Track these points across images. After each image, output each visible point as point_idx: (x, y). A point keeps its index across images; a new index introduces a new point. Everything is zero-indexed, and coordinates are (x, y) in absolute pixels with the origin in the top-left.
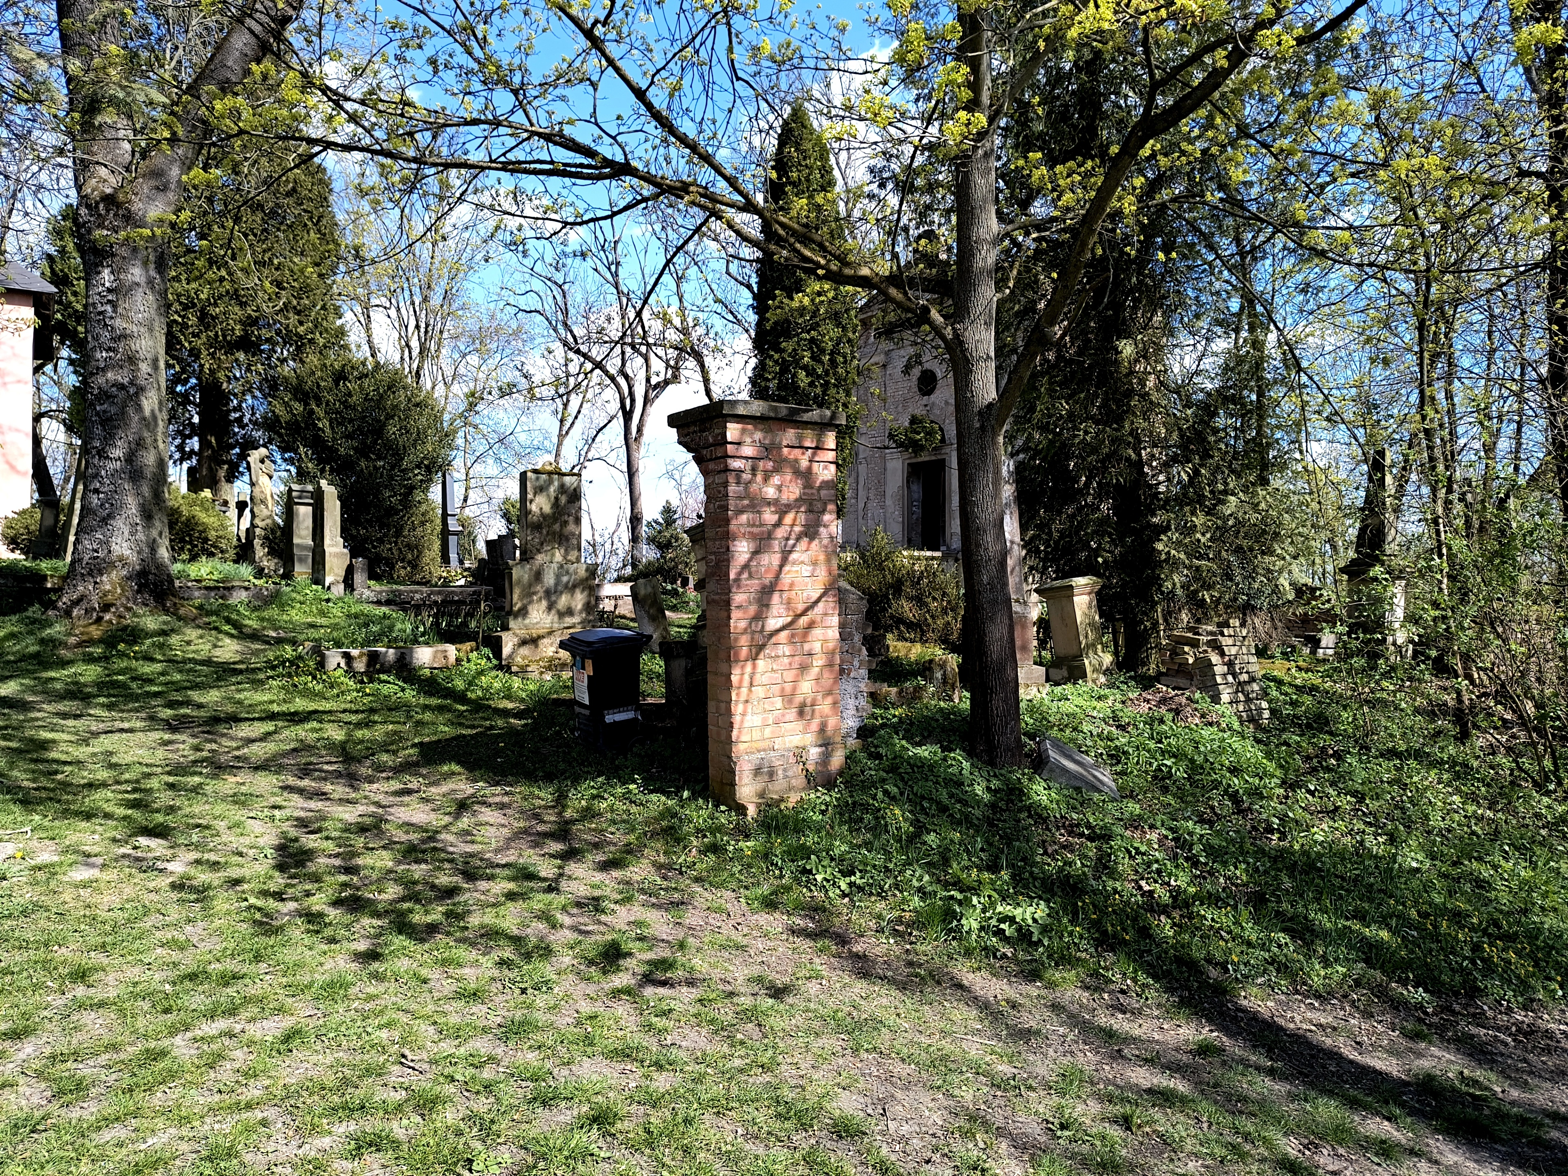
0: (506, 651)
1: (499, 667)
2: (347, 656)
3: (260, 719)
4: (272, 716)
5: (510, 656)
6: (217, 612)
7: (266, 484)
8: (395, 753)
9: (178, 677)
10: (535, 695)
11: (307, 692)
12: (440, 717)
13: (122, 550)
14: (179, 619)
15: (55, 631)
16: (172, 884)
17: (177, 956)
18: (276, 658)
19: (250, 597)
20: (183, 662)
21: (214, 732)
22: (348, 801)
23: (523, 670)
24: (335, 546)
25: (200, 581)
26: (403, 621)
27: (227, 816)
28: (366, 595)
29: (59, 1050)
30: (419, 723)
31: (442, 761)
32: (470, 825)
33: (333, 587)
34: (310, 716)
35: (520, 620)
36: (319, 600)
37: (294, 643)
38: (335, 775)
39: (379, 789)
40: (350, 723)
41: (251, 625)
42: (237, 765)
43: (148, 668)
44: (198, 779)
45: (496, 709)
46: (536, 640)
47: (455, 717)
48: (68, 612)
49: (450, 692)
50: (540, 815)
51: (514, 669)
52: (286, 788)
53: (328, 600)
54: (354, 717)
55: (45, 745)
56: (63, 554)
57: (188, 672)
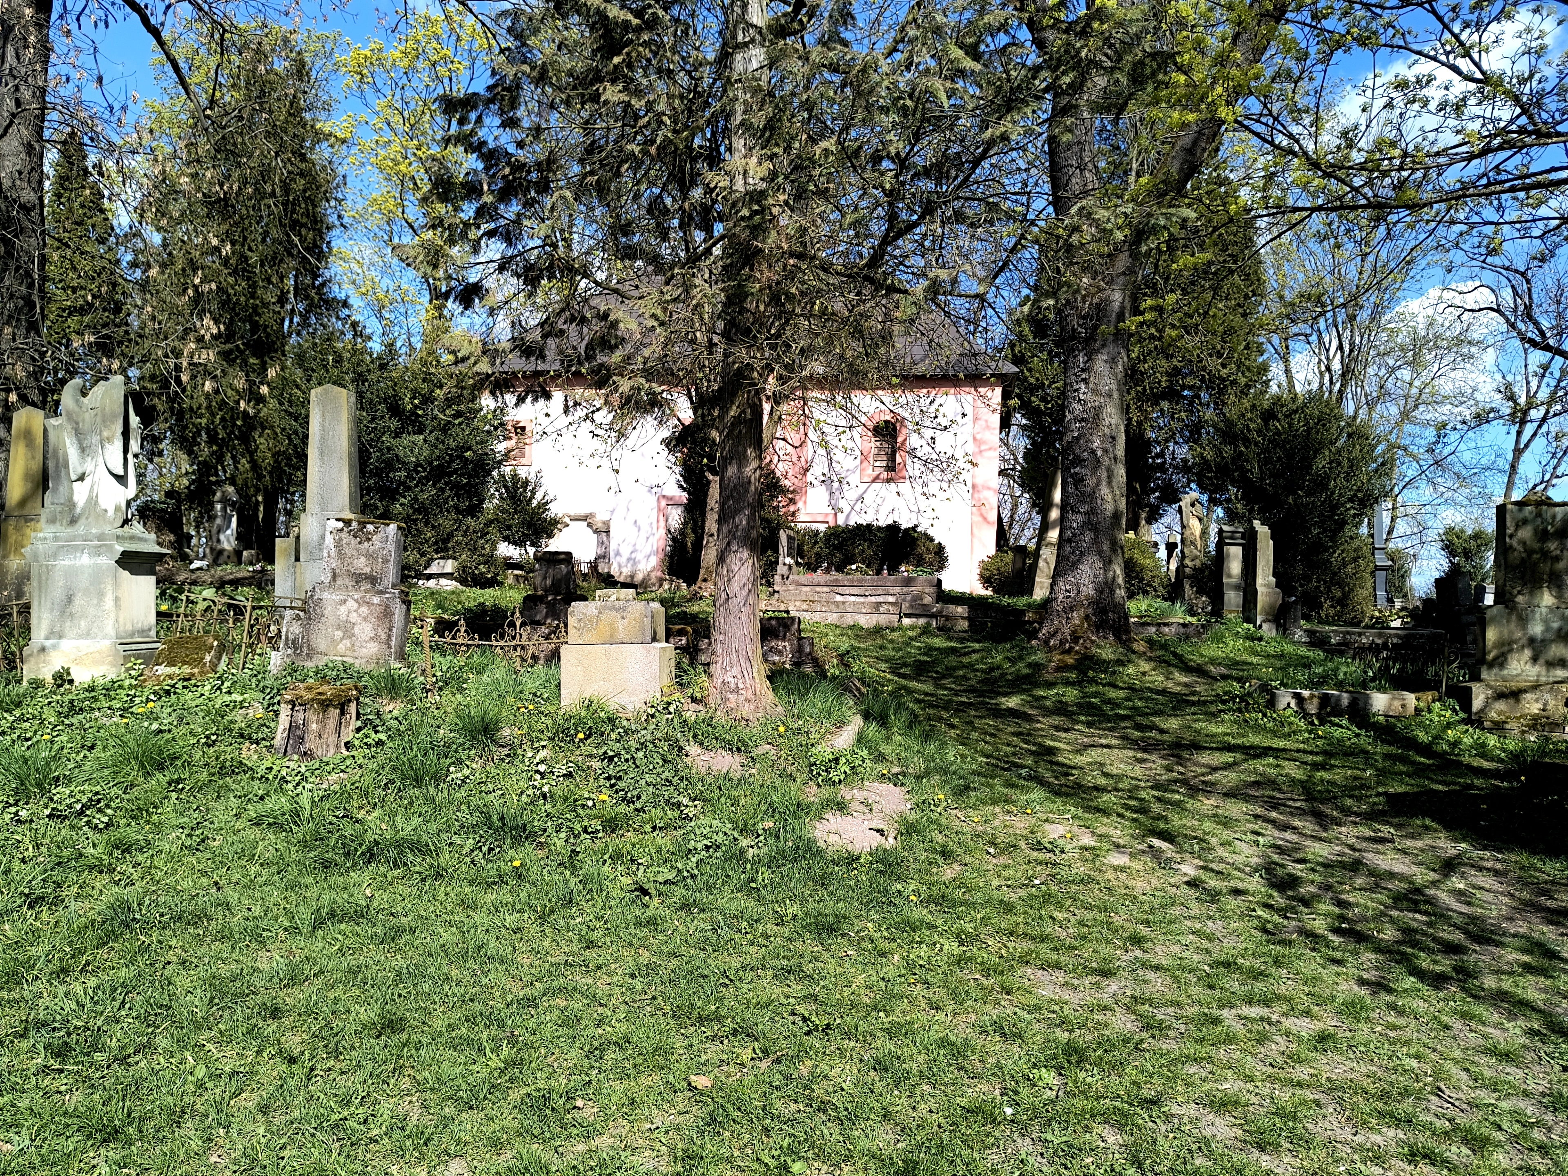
0: (1477, 704)
1: (1468, 721)
2: (1298, 697)
3: (1218, 749)
4: (1230, 748)
5: (1482, 710)
6: (1164, 646)
7: (1196, 526)
8: (1359, 799)
9: (1139, 704)
10: (1515, 756)
11: (1258, 728)
12: (1403, 768)
13: (1089, 590)
14: (1134, 652)
15: (1039, 657)
16: (1188, 883)
17: (1206, 944)
18: (1225, 693)
19: (1187, 633)
20: (1141, 690)
21: (1179, 757)
22: (1321, 839)
23: (1498, 727)
24: (1267, 586)
25: (1141, 617)
26: (1348, 665)
27: (1217, 835)
28: (1299, 635)
29: (1138, 994)
30: (1382, 773)
31: (1414, 815)
32: (1462, 886)
33: (1265, 626)
34: (1266, 752)
35: (1495, 670)
36: (1251, 638)
37: (1239, 680)
38: (1301, 813)
39: (1349, 832)
40: (1306, 763)
41: (1195, 659)
42: (1208, 789)
43: (1112, 694)
44: (1177, 797)
45: (1469, 767)
46: (1515, 695)
47: (1420, 771)
48: (1046, 642)
49: (1412, 744)
50: (1549, 891)
51: (1487, 724)
52: (1257, 817)
53: (1260, 639)
54: (1310, 758)
55: (1052, 751)
56: (1030, 592)
57: (1147, 699)
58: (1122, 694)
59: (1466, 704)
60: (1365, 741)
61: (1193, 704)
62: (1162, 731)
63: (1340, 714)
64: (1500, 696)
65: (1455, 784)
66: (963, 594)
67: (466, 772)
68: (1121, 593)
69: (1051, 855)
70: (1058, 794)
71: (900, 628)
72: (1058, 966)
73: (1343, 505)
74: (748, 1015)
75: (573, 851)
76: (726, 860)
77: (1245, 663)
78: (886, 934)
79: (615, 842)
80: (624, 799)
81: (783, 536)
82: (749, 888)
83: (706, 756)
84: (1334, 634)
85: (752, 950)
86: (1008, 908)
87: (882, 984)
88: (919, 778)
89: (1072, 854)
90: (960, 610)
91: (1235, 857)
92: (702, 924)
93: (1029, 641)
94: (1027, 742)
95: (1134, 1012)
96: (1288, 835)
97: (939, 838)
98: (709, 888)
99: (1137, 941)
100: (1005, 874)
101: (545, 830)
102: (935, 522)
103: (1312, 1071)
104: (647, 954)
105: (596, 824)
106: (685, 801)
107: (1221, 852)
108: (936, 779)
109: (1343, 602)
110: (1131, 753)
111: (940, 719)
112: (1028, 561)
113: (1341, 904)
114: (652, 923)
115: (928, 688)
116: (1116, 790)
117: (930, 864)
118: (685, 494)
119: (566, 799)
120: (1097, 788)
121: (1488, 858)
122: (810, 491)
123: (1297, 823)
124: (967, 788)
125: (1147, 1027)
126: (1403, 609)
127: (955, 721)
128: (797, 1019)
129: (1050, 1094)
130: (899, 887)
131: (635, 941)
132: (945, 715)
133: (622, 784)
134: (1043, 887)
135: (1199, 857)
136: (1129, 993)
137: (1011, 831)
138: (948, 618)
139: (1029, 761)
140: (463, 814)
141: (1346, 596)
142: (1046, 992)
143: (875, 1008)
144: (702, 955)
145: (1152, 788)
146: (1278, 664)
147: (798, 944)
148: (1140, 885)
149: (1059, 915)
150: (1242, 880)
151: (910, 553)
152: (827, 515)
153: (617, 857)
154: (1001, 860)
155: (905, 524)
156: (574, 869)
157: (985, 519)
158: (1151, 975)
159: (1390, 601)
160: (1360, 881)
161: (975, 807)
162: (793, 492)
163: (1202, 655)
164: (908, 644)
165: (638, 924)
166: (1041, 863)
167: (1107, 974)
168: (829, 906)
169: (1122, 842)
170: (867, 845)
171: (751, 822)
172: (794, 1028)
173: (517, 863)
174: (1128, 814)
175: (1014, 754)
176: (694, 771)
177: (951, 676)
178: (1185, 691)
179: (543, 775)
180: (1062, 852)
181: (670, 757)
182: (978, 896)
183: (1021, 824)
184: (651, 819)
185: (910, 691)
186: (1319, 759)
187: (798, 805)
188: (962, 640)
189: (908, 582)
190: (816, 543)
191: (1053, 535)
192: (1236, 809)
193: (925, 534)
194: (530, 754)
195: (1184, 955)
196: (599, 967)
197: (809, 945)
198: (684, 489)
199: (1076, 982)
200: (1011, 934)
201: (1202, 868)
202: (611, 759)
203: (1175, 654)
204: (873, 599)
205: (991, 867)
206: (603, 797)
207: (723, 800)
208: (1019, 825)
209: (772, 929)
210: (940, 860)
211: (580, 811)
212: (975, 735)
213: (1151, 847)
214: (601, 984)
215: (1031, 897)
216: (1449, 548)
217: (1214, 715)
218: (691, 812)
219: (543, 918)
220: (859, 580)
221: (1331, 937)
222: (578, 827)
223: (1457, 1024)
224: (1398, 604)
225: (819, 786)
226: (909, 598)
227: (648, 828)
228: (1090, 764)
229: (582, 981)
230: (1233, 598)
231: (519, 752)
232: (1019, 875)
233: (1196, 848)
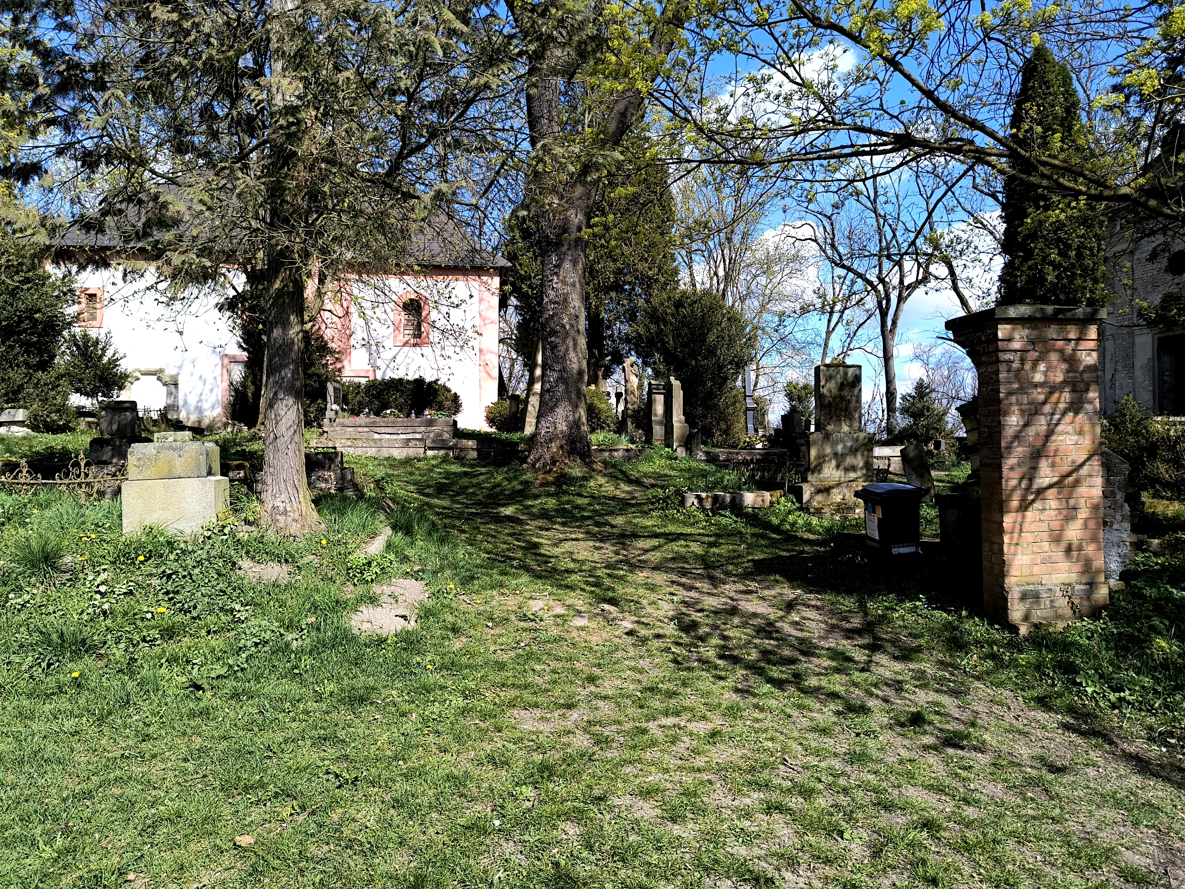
0: (806, 497)
1: (801, 509)
2: (699, 497)
3: (649, 537)
4: (656, 536)
5: (809, 501)
6: (614, 466)
7: (634, 381)
8: (736, 565)
9: (598, 507)
10: (828, 530)
11: (674, 521)
12: (763, 542)
13: (562, 427)
14: (594, 470)
15: (528, 476)
16: (627, 634)
17: (638, 676)
18: (654, 497)
19: (630, 456)
20: (599, 498)
21: (623, 544)
22: (713, 595)
23: (818, 512)
24: (680, 422)
25: (599, 445)
26: (729, 474)
27: (646, 597)
28: (701, 456)
29: (591, 719)
30: (750, 546)
31: (770, 574)
32: (797, 619)
33: (679, 450)
34: (679, 537)
35: (816, 475)
36: (670, 458)
37: (662, 487)
38: (701, 577)
39: (730, 588)
40: (704, 543)
41: (634, 474)
42: (641, 565)
43: (580, 501)
44: (622, 572)
45: (802, 539)
46: (826, 490)
47: (773, 543)
48: (533, 465)
49: (768, 525)
50: (847, 617)
51: (812, 510)
52: (673, 582)
53: (676, 459)
54: (706, 539)
55: (536, 546)
56: (522, 429)
57: (602, 504)
58: (586, 501)
59: (799, 498)
60: (740, 525)
61: (633, 505)
62: (613, 526)
63: (724, 508)
64: (819, 491)
65: (793, 551)
66: (474, 431)
67: (26, 597)
68: (585, 428)
69: (533, 623)
70: (539, 577)
71: (425, 458)
72: (536, 706)
73: (726, 366)
74: (288, 778)
75: (131, 659)
76: (273, 653)
77: (666, 475)
78: (407, 698)
79: (172, 648)
80: (181, 610)
81: (330, 387)
82: (293, 674)
83: (258, 568)
84: (722, 454)
85: (294, 725)
86: (501, 666)
87: (402, 738)
88: (435, 573)
89: (549, 621)
90: (471, 443)
91: (658, 612)
92: (250, 708)
93: (521, 465)
94: (518, 540)
95: (589, 733)
96: (693, 594)
97: (450, 619)
98: (257, 680)
99: (592, 679)
100: (500, 641)
101: (105, 643)
102: (451, 377)
103: (707, 759)
104: (199, 740)
105: (155, 633)
106: (238, 607)
107: (649, 610)
108: (448, 572)
109: (726, 432)
110: (591, 543)
111: (454, 527)
112: (521, 407)
113: (725, 638)
114: (205, 713)
115: (446, 503)
116: (581, 571)
117: (443, 638)
118: (246, 354)
119: (125, 614)
120: (567, 571)
121: (813, 599)
122: (354, 352)
123: (698, 585)
124: (472, 578)
125: (598, 742)
126: (763, 436)
127: (465, 527)
128: (331, 776)
129: (529, 804)
130: (418, 659)
131: (188, 730)
132: (458, 523)
133: (179, 597)
134: (528, 648)
135: (635, 615)
136: (585, 719)
137: (504, 608)
138: (461, 450)
139: (519, 554)
140: (23, 635)
141: (729, 428)
142: (527, 726)
143: (396, 758)
144: (249, 735)
145: (605, 567)
146: (687, 475)
147: (334, 715)
148: (595, 639)
149: (538, 667)
150: (662, 628)
151: (433, 401)
152: (368, 371)
153: (173, 660)
154: (498, 631)
155: (429, 378)
156: (132, 674)
157: (489, 375)
158: (601, 704)
159: (756, 431)
160: (736, 621)
161: (477, 592)
162: (338, 353)
163: (639, 471)
164: (431, 470)
165: (192, 715)
166: (526, 630)
167: (570, 706)
168: (361, 682)
169: (583, 609)
170: (393, 628)
171: (296, 619)
172: (329, 784)
173: (76, 674)
174: (588, 588)
175: (509, 550)
176: (246, 582)
177: (463, 493)
178: (628, 497)
179: (103, 595)
180: (541, 620)
181: (224, 572)
182: (480, 660)
183: (512, 602)
184: (206, 625)
185: (430, 506)
186: (712, 539)
187: (337, 602)
188: (472, 466)
189: (430, 423)
190: (358, 393)
191: (537, 387)
192: (660, 578)
193: (444, 386)
194: (90, 578)
195: (624, 686)
196: (154, 756)
197: (343, 715)
198: (244, 349)
199: (549, 716)
200: (503, 686)
201: (638, 622)
202: (169, 576)
203: (621, 471)
204: (404, 436)
205: (489, 637)
206: (161, 610)
207: (271, 603)
208: (510, 603)
209: (311, 705)
210: (451, 635)
211: (139, 623)
212: (480, 537)
213: (603, 610)
214: (156, 770)
215: (519, 656)
216: (790, 396)
217: (646, 513)
218: (243, 616)
219: (101, 720)
220: (392, 422)
221: (719, 662)
222: (136, 638)
223: (795, 713)
224: (761, 433)
225: (355, 585)
226: (432, 435)
227: (203, 633)
228: (563, 553)
229: (137, 770)
230: (658, 430)
231: (81, 576)
232: (510, 640)
233: (633, 607)
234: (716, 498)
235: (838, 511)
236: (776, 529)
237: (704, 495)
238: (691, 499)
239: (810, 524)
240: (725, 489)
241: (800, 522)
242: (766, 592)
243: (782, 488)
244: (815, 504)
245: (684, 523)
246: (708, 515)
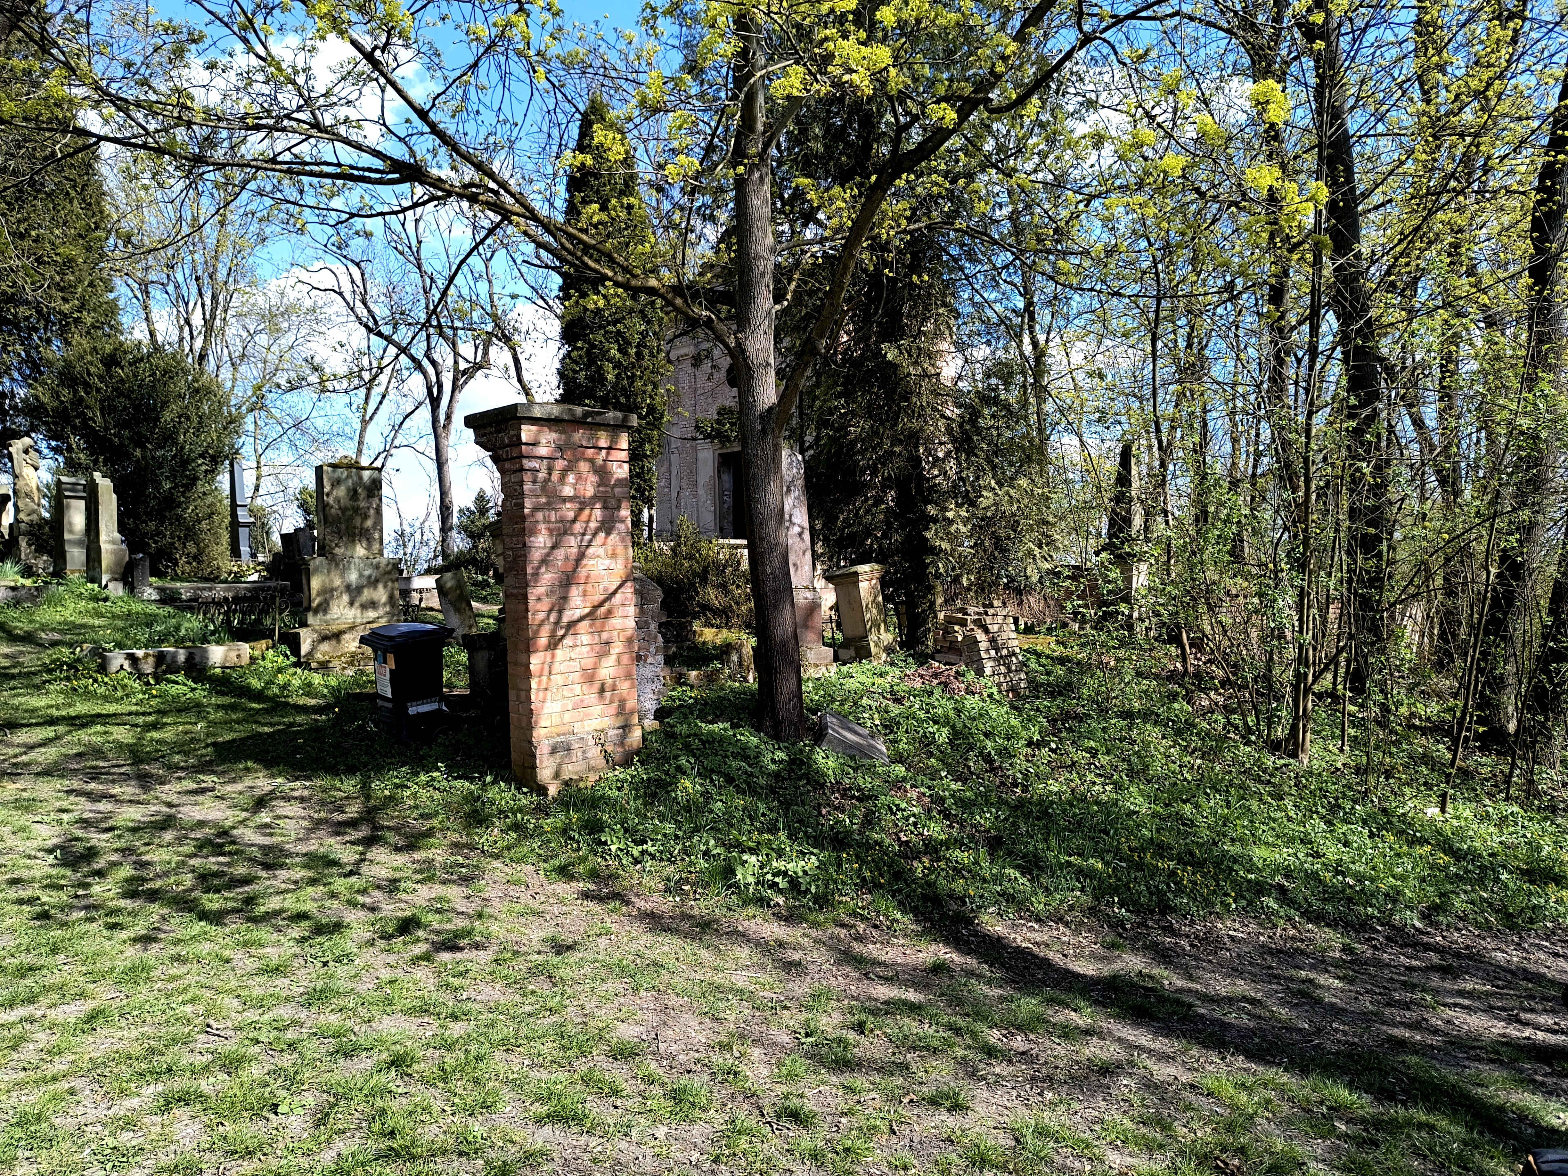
0: (305, 648)
1: (297, 664)
2: (132, 658)
3: (37, 724)
4: (52, 722)
5: (310, 654)
8: (186, 754)
10: (335, 691)
12: (234, 716)
18: (53, 662)
19: (17, 598)
23: (324, 667)
24: (112, 541)
28: (148, 592)
30: (212, 724)
31: (238, 760)
32: (268, 819)
33: (111, 586)
34: (93, 720)
35: (320, 616)
36: (95, 599)
37: (71, 646)
39: (172, 789)
40: (136, 726)
41: (21, 629)
42: (17, 772)
45: (295, 706)
46: (337, 636)
47: (250, 716)
49: (245, 691)
50: (342, 806)
51: (314, 665)
52: (71, 791)
53: (105, 600)
54: (141, 720)
59: (295, 648)
60: (200, 693)
61: (14, 678)
63: (176, 672)
64: (324, 638)
65: (279, 724)
84: (185, 590)
96: (105, 805)
109: (197, 558)
113: (143, 866)
121: (299, 787)
123: (116, 790)
126: (261, 563)
146: (118, 626)
160: (169, 837)
163: (30, 624)
178: (6, 663)
186: (150, 719)
192: (48, 788)
216: (305, 507)
217: (38, 688)
221: (125, 904)
223: (238, 954)
224: (257, 559)
230: (75, 556)
234: (160, 658)
235: (351, 663)
236: (258, 696)
237: (140, 653)
238: (118, 660)
239: (310, 685)
240: (179, 643)
241: (296, 682)
242: (229, 788)
243: (271, 637)
244: (319, 656)
245: (106, 699)
246: (148, 683)
